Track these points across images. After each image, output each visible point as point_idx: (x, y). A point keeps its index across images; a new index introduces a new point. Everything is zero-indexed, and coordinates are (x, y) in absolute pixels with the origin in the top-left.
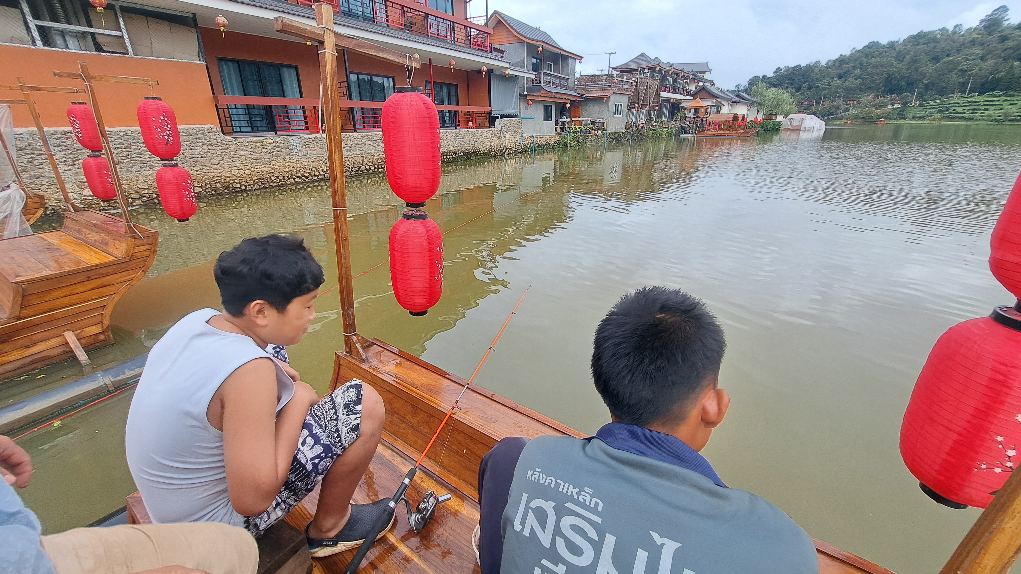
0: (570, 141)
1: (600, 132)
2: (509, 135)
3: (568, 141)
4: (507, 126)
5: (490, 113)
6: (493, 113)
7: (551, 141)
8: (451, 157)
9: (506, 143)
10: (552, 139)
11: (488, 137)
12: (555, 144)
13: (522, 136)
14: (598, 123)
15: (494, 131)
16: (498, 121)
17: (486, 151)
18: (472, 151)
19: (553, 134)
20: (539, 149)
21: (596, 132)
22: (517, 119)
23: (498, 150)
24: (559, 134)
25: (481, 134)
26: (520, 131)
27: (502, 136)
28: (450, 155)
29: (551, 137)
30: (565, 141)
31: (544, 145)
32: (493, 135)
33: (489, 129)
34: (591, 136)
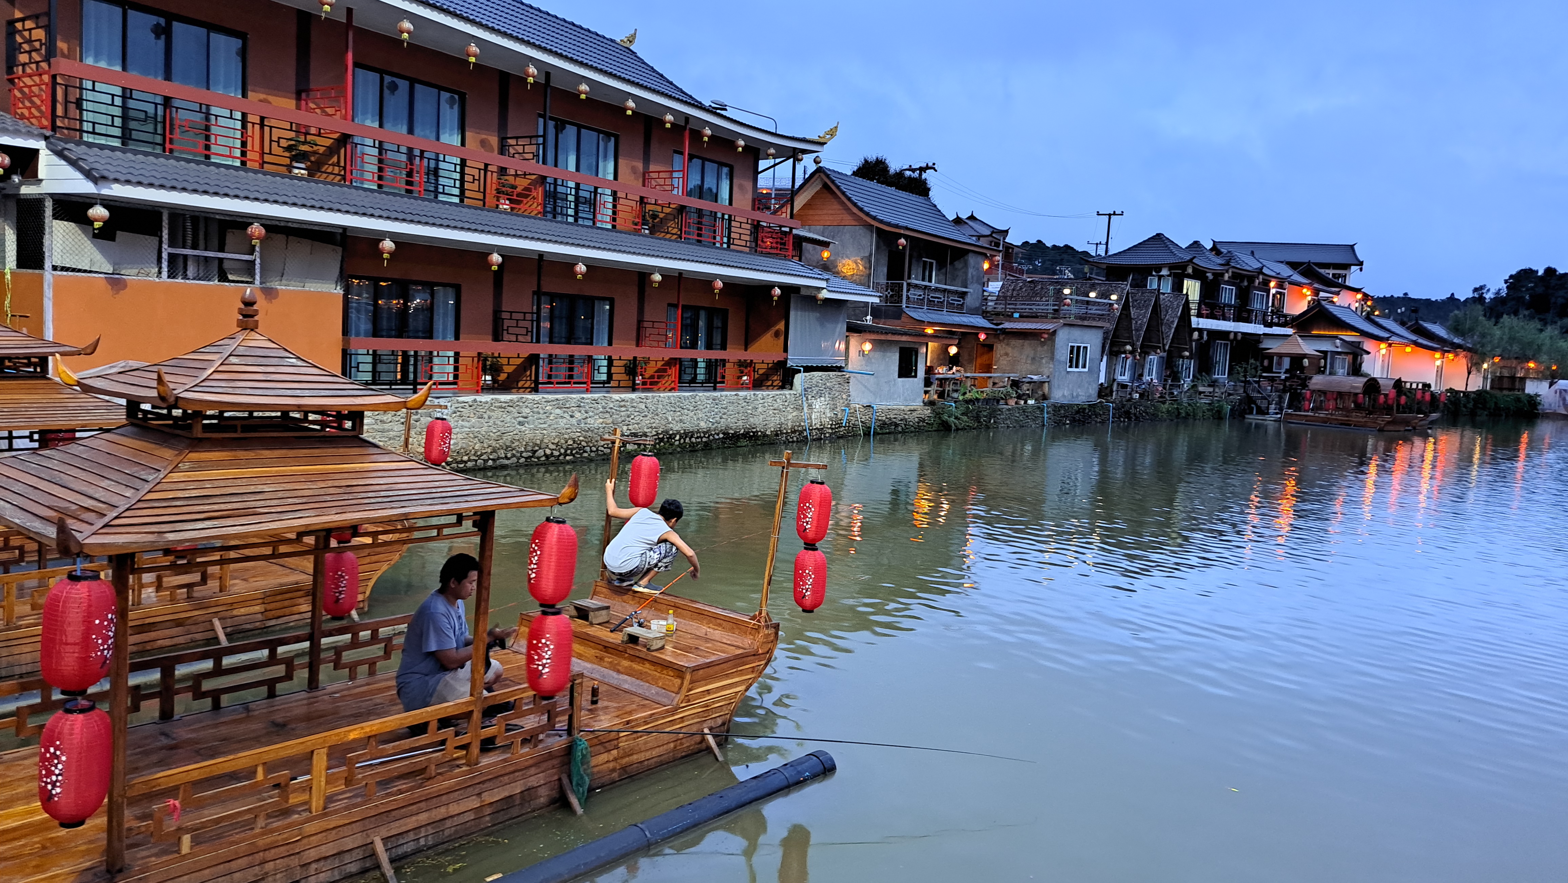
0: (956, 418)
1: (1031, 402)
2: (819, 404)
3: (952, 419)
4: (817, 386)
5: (785, 362)
6: (790, 364)
7: (913, 418)
8: (699, 440)
9: (813, 417)
10: (914, 414)
11: (776, 406)
12: (921, 424)
13: (848, 405)
14: (1028, 383)
15: (788, 396)
16: (798, 379)
17: (768, 433)
18: (742, 431)
19: (918, 404)
20: (885, 431)
21: (1022, 402)
22: (840, 374)
23: (794, 432)
24: (931, 403)
25: (761, 401)
26: (844, 396)
27: (805, 405)
28: (697, 438)
29: (912, 408)
30: (945, 417)
31: (897, 425)
32: (786, 404)
33: (778, 392)
34: (1009, 410)
